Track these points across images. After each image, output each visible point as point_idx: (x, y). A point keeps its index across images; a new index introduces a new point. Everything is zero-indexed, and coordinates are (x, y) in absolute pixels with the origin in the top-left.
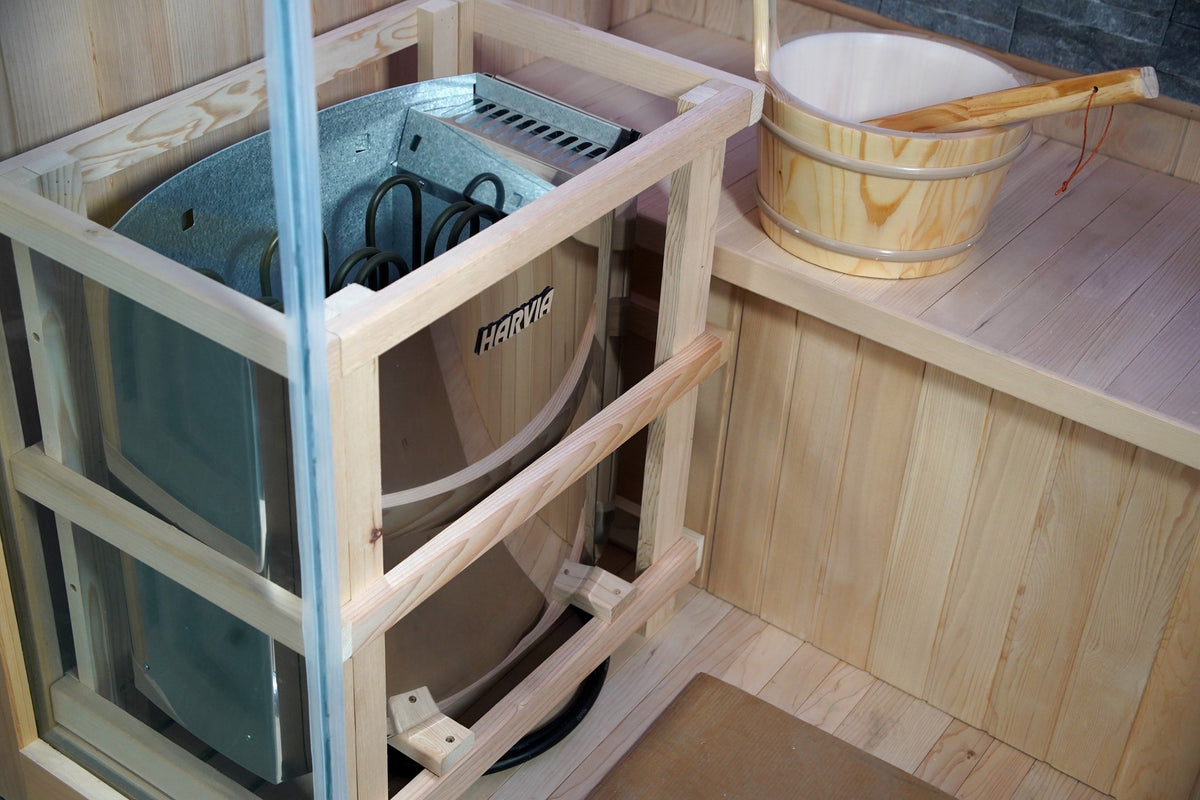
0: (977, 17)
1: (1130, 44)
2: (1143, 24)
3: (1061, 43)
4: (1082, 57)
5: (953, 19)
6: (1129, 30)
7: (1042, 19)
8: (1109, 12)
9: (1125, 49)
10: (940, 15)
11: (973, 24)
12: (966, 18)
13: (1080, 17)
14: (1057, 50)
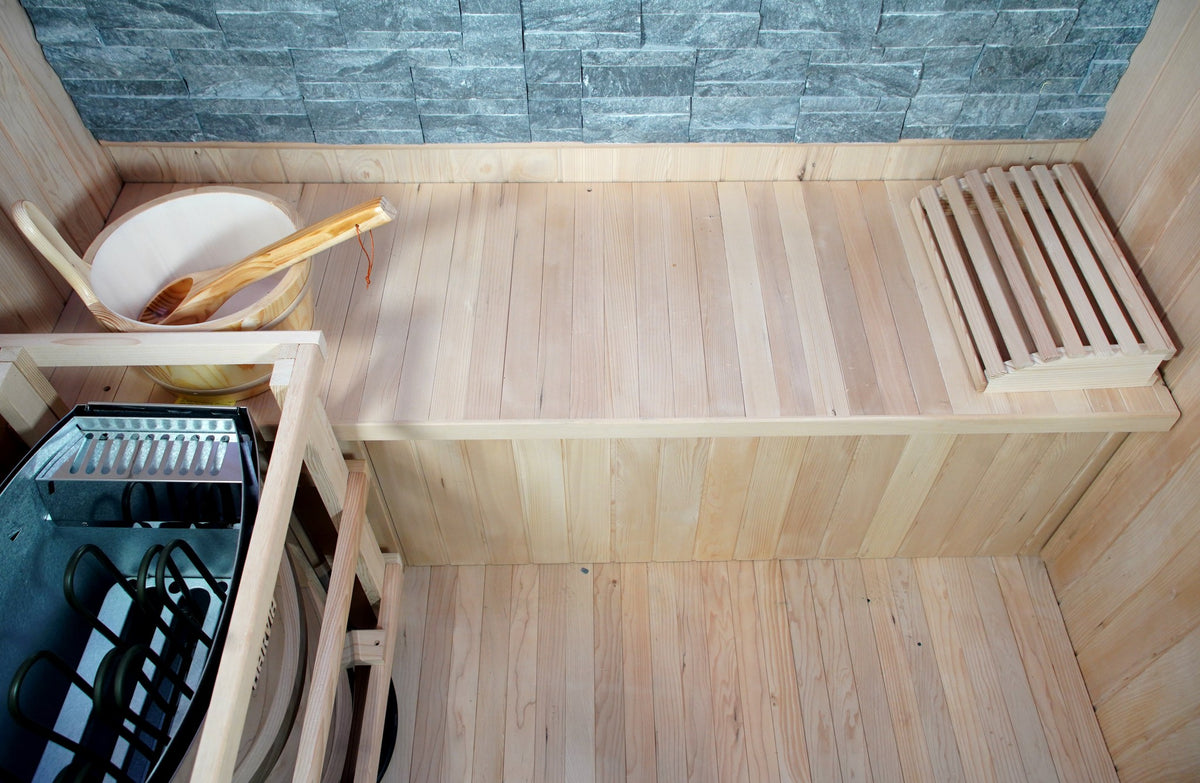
0: (393, 128)
1: (507, 119)
2: (511, 105)
3: (458, 129)
4: (477, 134)
5: (376, 135)
6: (502, 111)
7: (440, 119)
8: (485, 103)
9: (504, 123)
10: (364, 134)
11: (391, 133)
12: (384, 130)
13: (466, 111)
14: (458, 134)
